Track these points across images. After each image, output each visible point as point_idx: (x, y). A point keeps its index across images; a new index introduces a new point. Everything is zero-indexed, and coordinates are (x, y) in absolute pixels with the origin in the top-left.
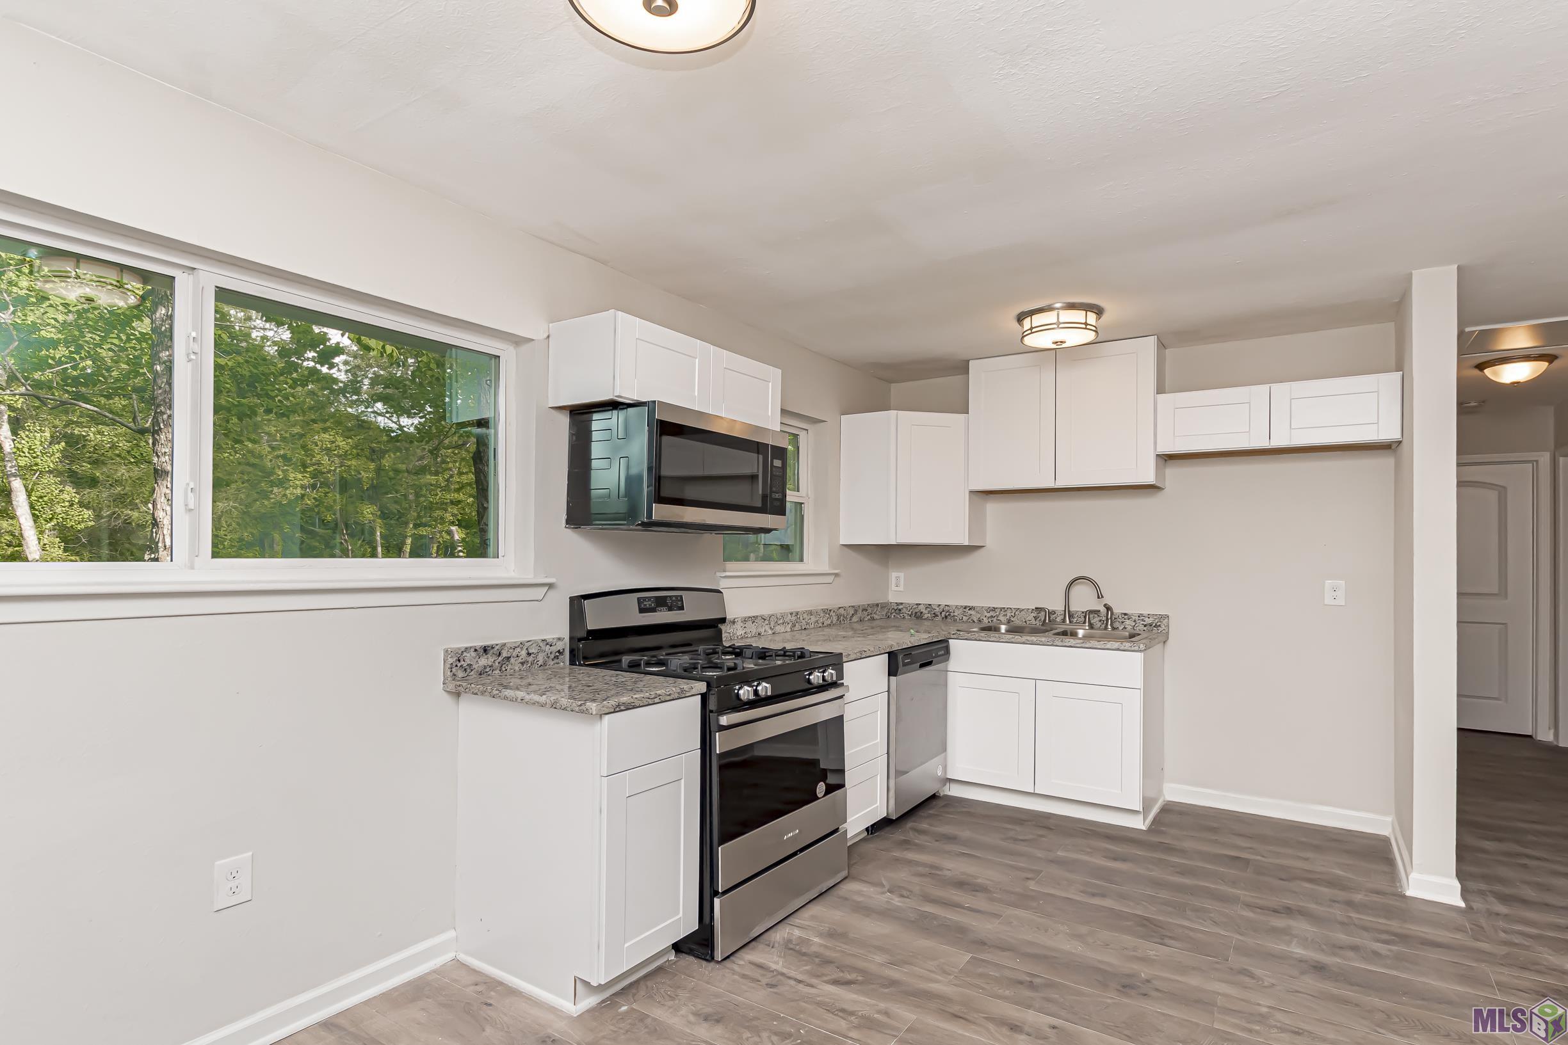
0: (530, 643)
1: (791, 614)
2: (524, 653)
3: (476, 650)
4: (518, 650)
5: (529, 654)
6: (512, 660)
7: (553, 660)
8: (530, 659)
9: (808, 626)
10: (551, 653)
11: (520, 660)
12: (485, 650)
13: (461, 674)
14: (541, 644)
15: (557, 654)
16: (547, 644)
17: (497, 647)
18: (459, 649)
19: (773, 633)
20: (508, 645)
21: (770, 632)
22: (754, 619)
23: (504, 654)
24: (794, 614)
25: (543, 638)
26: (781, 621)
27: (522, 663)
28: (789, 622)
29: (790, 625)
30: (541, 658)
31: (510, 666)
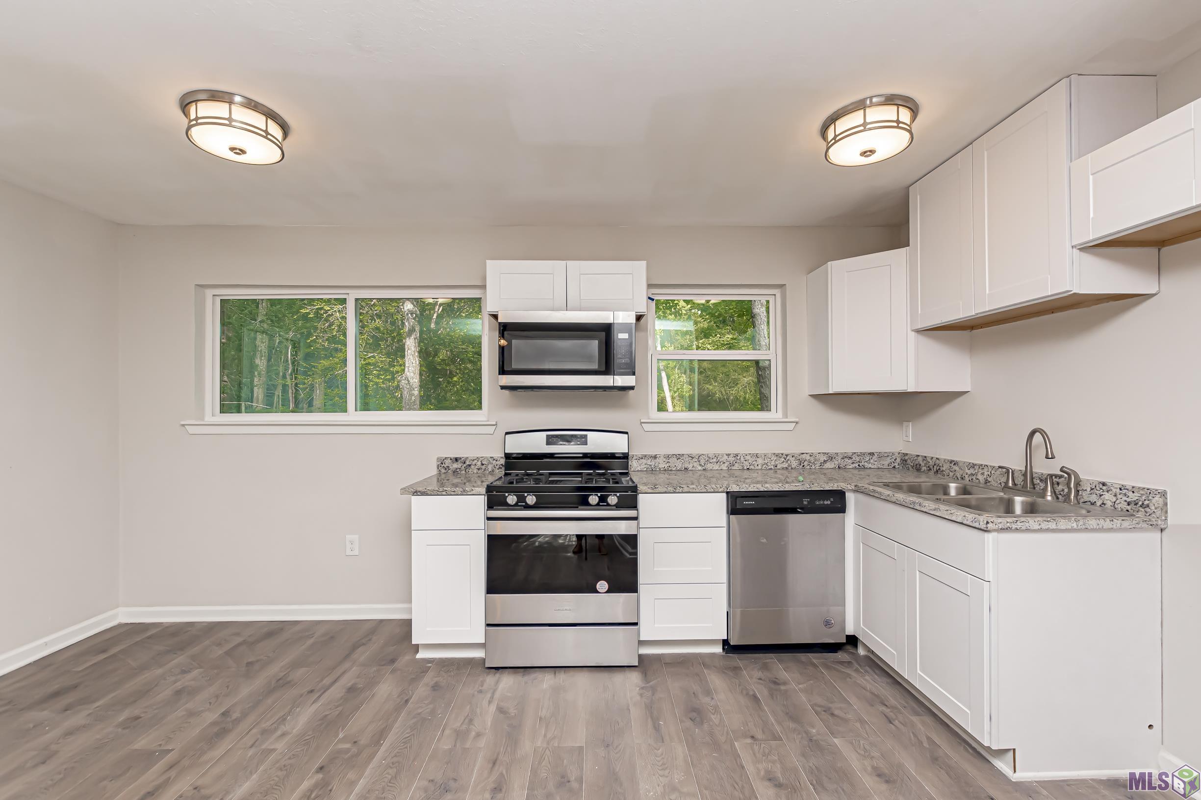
0: (483, 458)
1: (728, 455)
2: (479, 463)
3: (451, 459)
4: (476, 461)
5: (483, 464)
6: (472, 466)
7: (498, 469)
8: (483, 467)
9: (752, 467)
10: (497, 465)
11: (477, 467)
12: (456, 460)
13: (443, 471)
14: (490, 460)
15: (501, 466)
16: (494, 460)
17: (463, 459)
18: (442, 457)
19: (704, 470)
20: (470, 458)
21: (700, 468)
22: (679, 457)
23: (468, 463)
24: (732, 456)
25: (492, 456)
26: (715, 460)
27: (479, 469)
28: (725, 461)
29: (726, 465)
30: (490, 468)
31: (471, 470)
